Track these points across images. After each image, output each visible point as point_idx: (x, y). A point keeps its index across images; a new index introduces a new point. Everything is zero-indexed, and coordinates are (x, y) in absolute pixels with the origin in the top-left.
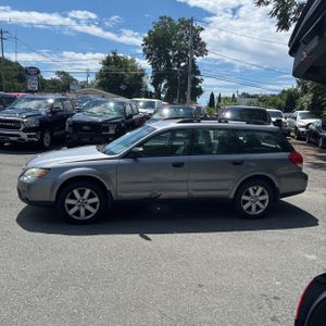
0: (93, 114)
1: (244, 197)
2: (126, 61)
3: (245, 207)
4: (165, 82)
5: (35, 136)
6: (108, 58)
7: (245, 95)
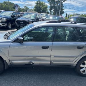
0: (25, 18)
1: (82, 66)
2: (42, 3)
3: (81, 70)
4: (53, 9)
5: (5, 25)
6: (37, 2)
7: (77, 14)
